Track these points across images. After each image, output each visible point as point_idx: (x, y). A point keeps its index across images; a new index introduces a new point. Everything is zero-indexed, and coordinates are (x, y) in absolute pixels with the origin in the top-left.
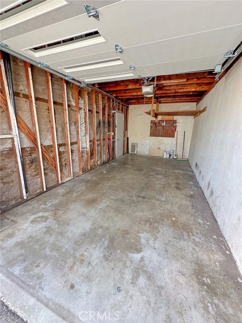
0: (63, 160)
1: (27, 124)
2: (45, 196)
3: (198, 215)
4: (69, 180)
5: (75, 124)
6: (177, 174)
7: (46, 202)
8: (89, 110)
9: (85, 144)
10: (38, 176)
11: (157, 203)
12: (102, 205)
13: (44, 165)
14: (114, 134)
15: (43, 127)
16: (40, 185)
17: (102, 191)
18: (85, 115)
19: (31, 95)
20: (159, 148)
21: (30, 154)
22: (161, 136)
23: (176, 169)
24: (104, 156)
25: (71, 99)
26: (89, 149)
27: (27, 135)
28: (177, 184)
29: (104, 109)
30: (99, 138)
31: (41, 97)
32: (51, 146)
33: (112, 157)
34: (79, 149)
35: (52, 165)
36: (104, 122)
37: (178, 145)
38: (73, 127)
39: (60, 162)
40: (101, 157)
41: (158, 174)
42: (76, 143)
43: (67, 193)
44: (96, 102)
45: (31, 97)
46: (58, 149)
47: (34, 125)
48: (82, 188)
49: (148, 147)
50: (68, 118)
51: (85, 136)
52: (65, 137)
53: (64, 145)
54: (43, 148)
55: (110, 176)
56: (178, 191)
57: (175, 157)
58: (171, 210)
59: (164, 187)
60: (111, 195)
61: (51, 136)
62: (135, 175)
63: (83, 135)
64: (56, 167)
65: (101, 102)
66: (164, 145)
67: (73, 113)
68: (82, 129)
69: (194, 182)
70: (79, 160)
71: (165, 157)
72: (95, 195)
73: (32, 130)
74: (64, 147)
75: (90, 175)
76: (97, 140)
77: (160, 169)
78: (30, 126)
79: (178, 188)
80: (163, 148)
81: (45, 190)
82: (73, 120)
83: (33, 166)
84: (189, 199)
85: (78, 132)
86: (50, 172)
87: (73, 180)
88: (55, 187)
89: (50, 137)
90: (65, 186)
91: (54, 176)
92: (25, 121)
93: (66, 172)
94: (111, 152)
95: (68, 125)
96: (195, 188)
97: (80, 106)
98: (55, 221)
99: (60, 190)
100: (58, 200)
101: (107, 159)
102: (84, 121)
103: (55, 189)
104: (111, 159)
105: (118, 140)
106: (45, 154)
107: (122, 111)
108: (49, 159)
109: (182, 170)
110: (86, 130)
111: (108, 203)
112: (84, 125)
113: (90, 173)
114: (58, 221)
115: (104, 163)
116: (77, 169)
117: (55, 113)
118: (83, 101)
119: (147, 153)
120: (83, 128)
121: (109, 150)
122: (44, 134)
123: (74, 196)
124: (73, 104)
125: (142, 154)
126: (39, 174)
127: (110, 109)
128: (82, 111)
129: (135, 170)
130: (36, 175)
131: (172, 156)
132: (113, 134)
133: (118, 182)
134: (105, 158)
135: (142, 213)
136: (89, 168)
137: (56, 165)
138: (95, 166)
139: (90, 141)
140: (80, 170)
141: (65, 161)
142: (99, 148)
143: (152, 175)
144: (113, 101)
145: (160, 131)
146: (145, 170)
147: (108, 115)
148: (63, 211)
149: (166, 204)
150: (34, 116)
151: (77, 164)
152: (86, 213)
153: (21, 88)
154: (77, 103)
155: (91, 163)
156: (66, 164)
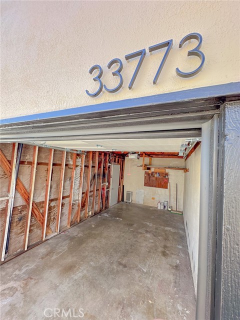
0: (52, 214)
1: (25, 185)
2: (24, 258)
3: (179, 297)
4: (54, 236)
5: (70, 180)
6: (167, 233)
7: (22, 266)
8: (85, 166)
9: (77, 197)
10: (23, 234)
11: (137, 275)
12: (78, 275)
13: (31, 221)
14: (109, 184)
15: (39, 186)
16: (22, 244)
17: (84, 253)
18: (81, 171)
19: (34, 162)
20: (153, 198)
21: (21, 212)
22: (155, 187)
23: (168, 226)
24: (97, 206)
25: (70, 160)
26: (80, 202)
27: (22, 195)
28: (165, 247)
29: (100, 163)
30: (92, 190)
31: (43, 162)
32: (43, 202)
33: (105, 207)
34: (70, 202)
35: (40, 221)
36: (99, 175)
37: (172, 197)
38: (68, 182)
39: (48, 217)
40: (92, 208)
41: (147, 232)
42: (68, 197)
43: (47, 255)
44: (93, 158)
45: (34, 164)
46: (49, 204)
47: (31, 185)
48: (65, 247)
49: (143, 196)
50: (63, 176)
51: (79, 189)
52: (58, 191)
53: (56, 199)
54: (35, 205)
55: (97, 233)
56: (163, 258)
57: (169, 209)
58: (151, 287)
59: (149, 252)
60: (92, 260)
61: (45, 193)
62: (124, 232)
63: (76, 188)
64: (43, 223)
65: (97, 158)
66: (158, 196)
67: (69, 171)
68: (76, 183)
69: (183, 246)
70: (69, 213)
71: (159, 208)
72: (75, 259)
73: (28, 190)
74: (55, 201)
75: (78, 229)
76: (90, 192)
77: (151, 225)
78: (27, 187)
79: (164, 254)
80: (157, 199)
81: (26, 249)
82: (69, 176)
83: (21, 224)
84: (173, 271)
85: (71, 186)
86: (36, 228)
87: (58, 236)
88: (37, 244)
89: (43, 194)
90: (49, 244)
91: (39, 232)
92: (24, 183)
93: (52, 227)
94: (104, 202)
95: (63, 182)
96: (183, 255)
97: (77, 164)
98: (22, 296)
99: (42, 250)
100: (35, 264)
101: (99, 209)
102: (79, 176)
103: (37, 247)
104: (104, 209)
105: (112, 189)
106: (35, 211)
107: (118, 162)
108: (38, 215)
109: (174, 227)
110: (80, 184)
111: (85, 272)
112: (79, 179)
113: (78, 227)
114: (25, 296)
115: (96, 214)
116: (66, 223)
117: (52, 173)
118: (80, 159)
119: (141, 202)
120: (78, 182)
121: (102, 199)
122: (38, 192)
123: (53, 258)
124: (71, 163)
125: (137, 203)
126: (24, 232)
127: (106, 162)
128: (79, 168)
129: (125, 225)
130: (21, 233)
131: (166, 207)
132: (107, 184)
133: (104, 241)
134: (97, 208)
135: (118, 290)
136: (79, 221)
137: (43, 220)
138: (85, 217)
139: (83, 193)
140: (68, 223)
141: (54, 215)
142: (92, 199)
143: (141, 233)
144: (109, 156)
145: (154, 182)
146: (135, 225)
147: (104, 167)
148: (36, 281)
149: (146, 278)
150: (32, 178)
151: (65, 217)
152: (58, 286)
153: (28, 157)
154: (75, 162)
155: (82, 215)
156: (54, 218)
